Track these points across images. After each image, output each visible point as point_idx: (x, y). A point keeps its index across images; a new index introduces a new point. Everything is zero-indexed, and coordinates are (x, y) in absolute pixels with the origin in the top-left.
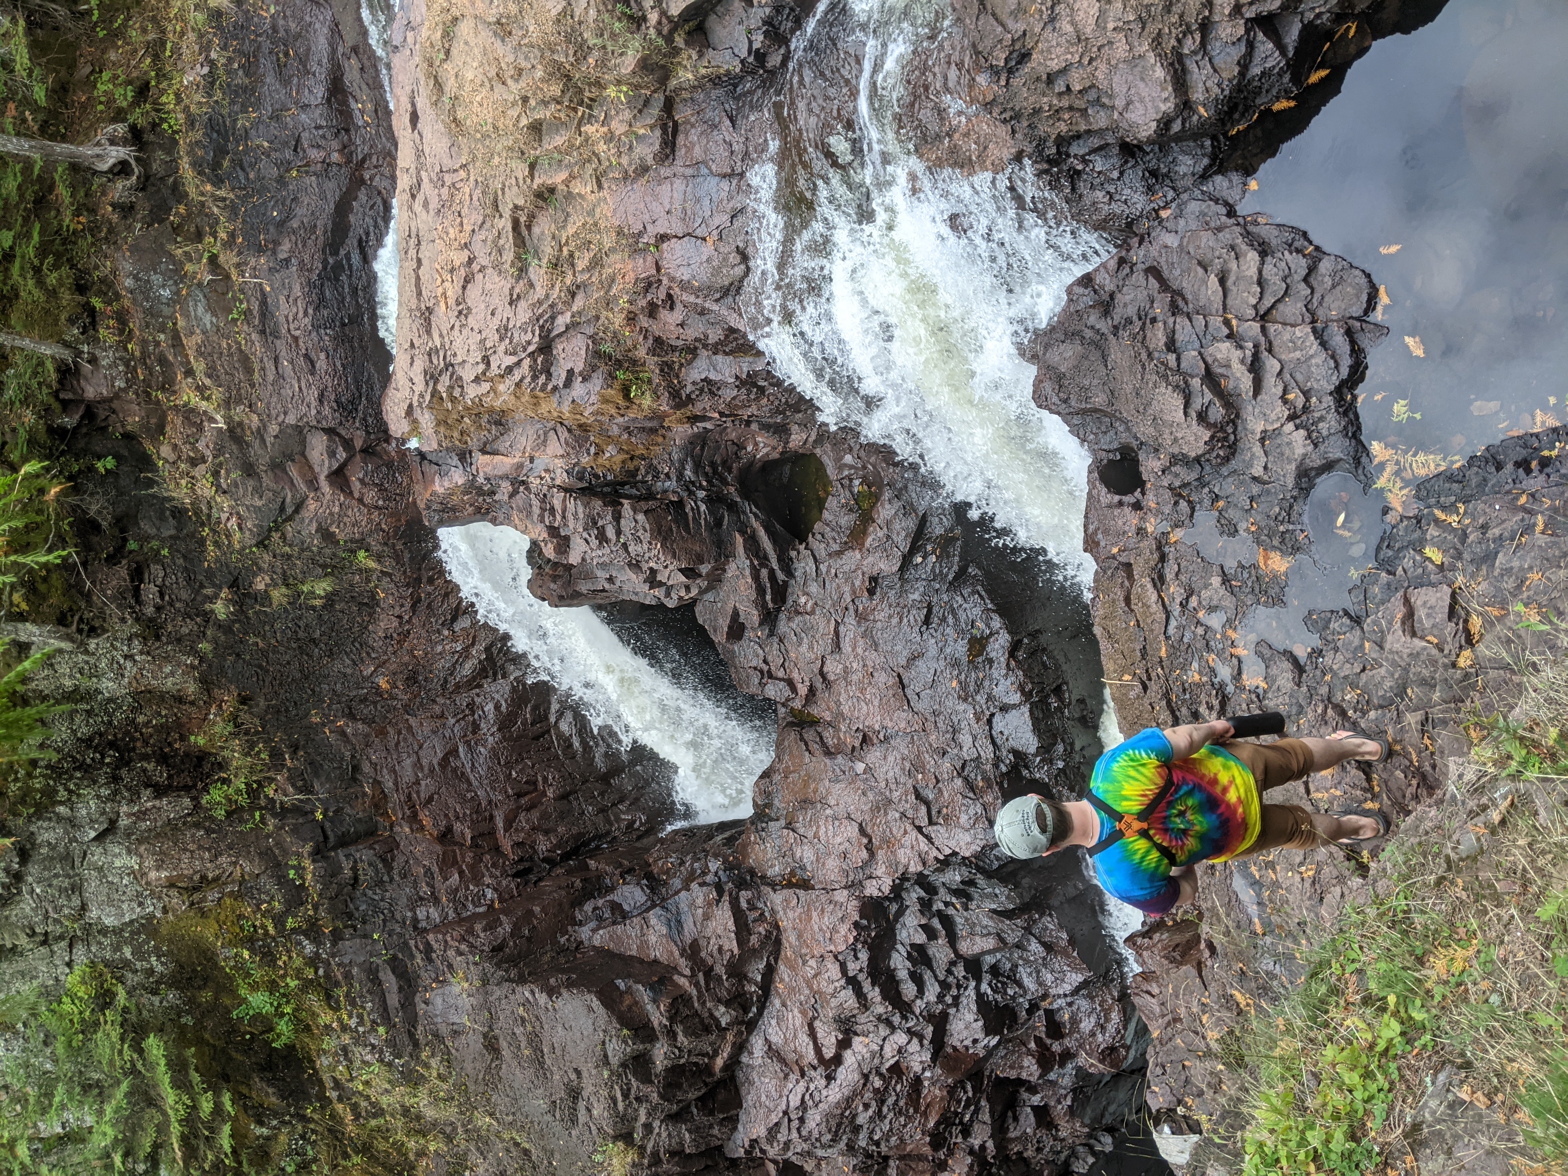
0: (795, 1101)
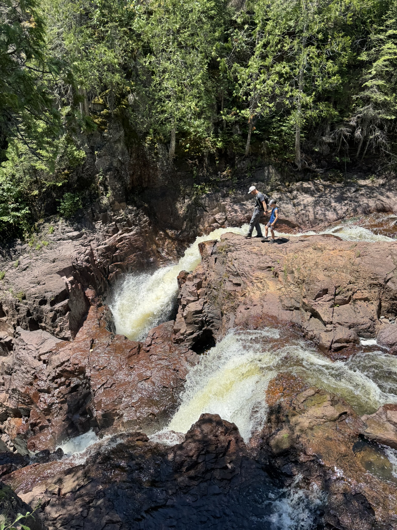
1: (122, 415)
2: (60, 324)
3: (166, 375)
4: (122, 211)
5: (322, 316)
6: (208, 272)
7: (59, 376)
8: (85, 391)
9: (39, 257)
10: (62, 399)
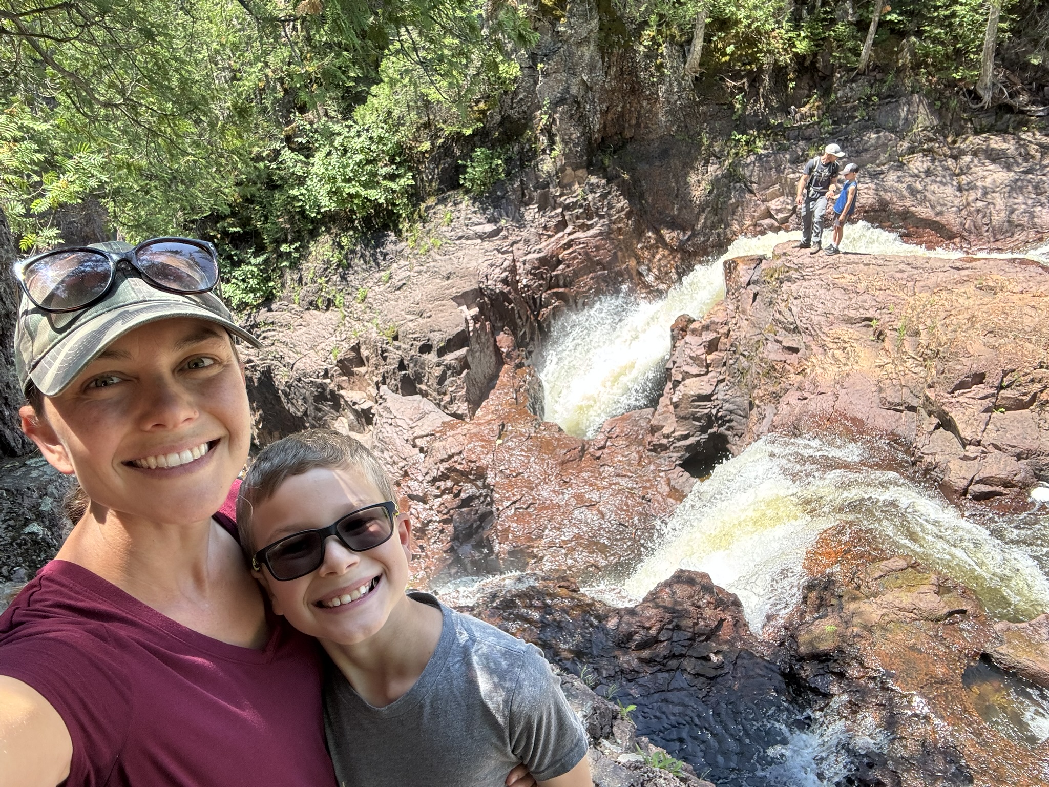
1: (542, 558)
2: (450, 389)
3: (627, 505)
4: (576, 186)
5: (960, 427)
6: (734, 321)
7: (444, 477)
8: (483, 508)
9: (424, 269)
10: (445, 517)
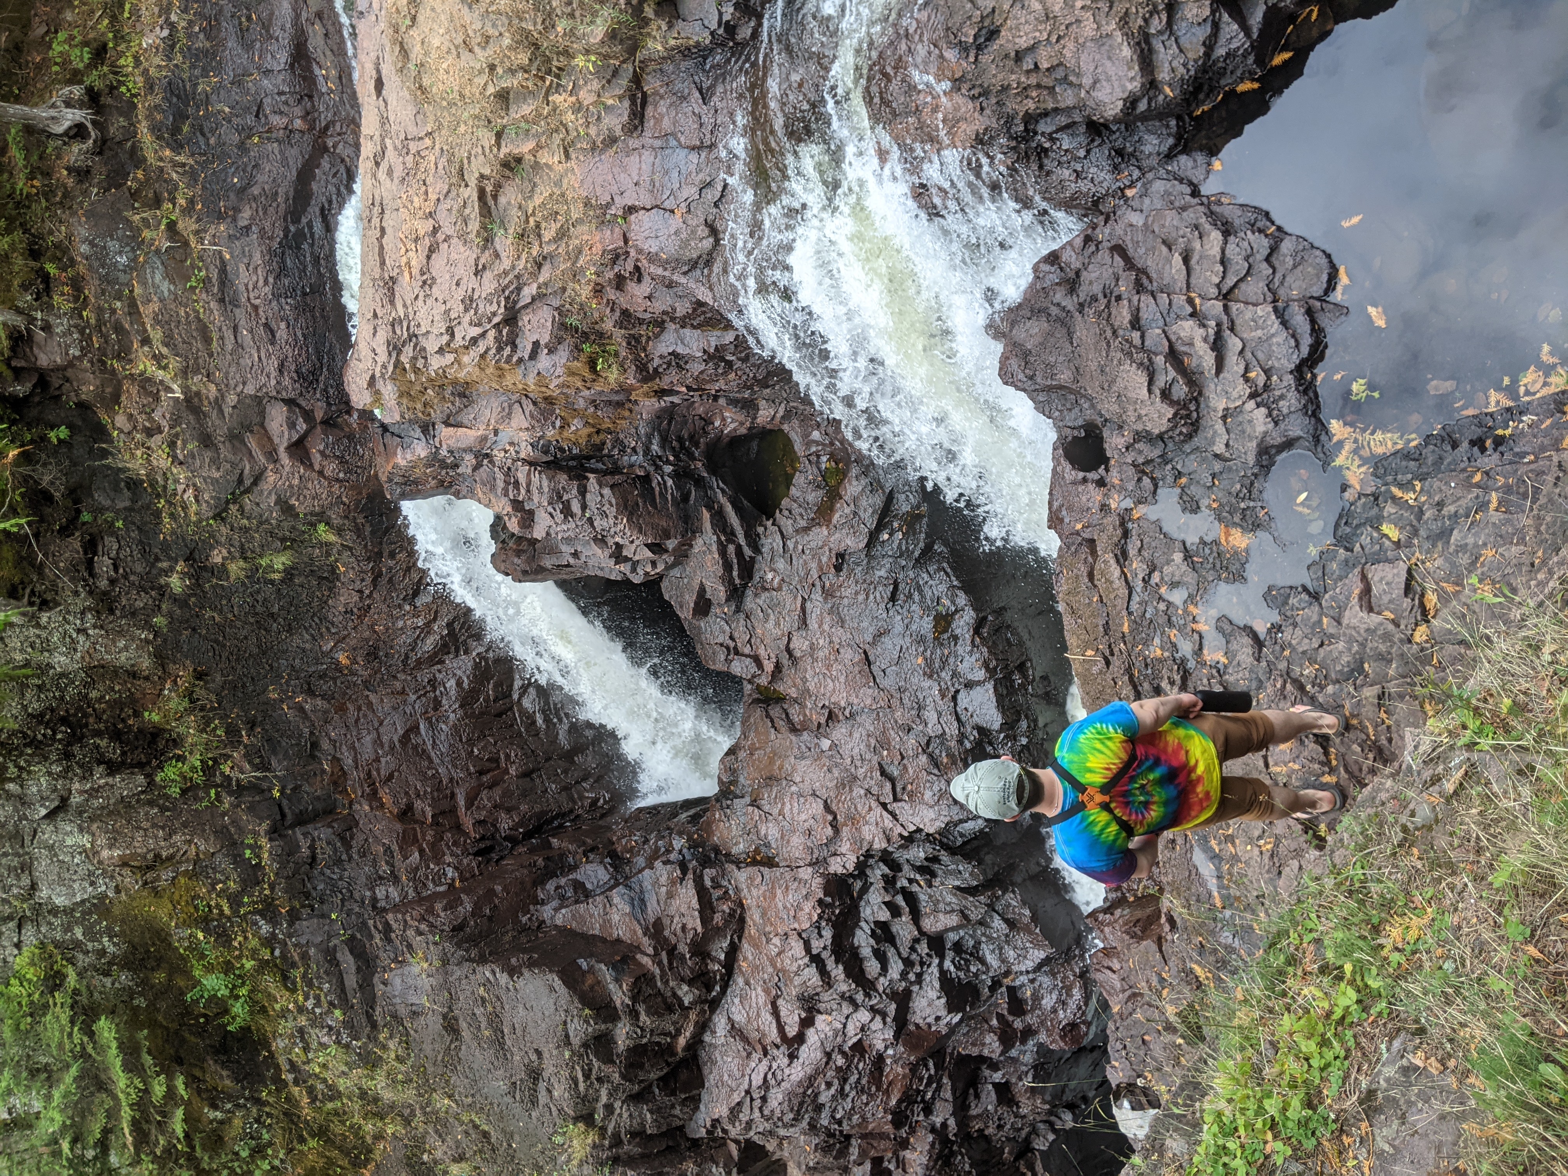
0: (757, 1080)
7: (855, 966)
